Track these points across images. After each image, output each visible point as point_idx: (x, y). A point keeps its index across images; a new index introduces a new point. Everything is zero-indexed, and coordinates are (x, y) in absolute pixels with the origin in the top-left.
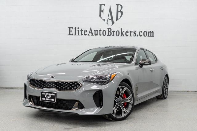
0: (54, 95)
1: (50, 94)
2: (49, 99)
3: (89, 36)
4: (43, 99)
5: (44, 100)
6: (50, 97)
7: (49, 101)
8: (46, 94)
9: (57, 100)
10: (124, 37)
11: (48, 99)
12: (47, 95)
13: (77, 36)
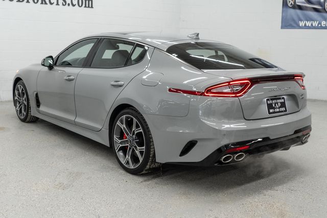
10: (46, 5)
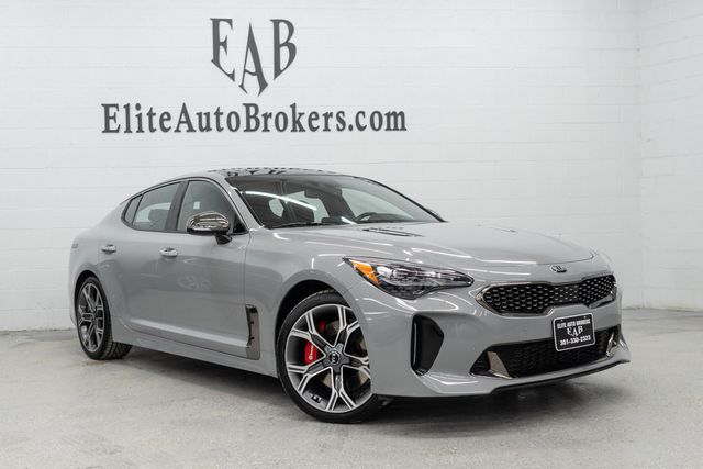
0: (588, 321)
1: (579, 323)
2: (579, 337)
3: (177, 134)
4: (563, 342)
5: (567, 346)
6: (581, 329)
7: (580, 343)
8: (569, 324)
9: (598, 333)
10: (303, 133)
11: (576, 340)
12: (573, 328)
13: (134, 135)
